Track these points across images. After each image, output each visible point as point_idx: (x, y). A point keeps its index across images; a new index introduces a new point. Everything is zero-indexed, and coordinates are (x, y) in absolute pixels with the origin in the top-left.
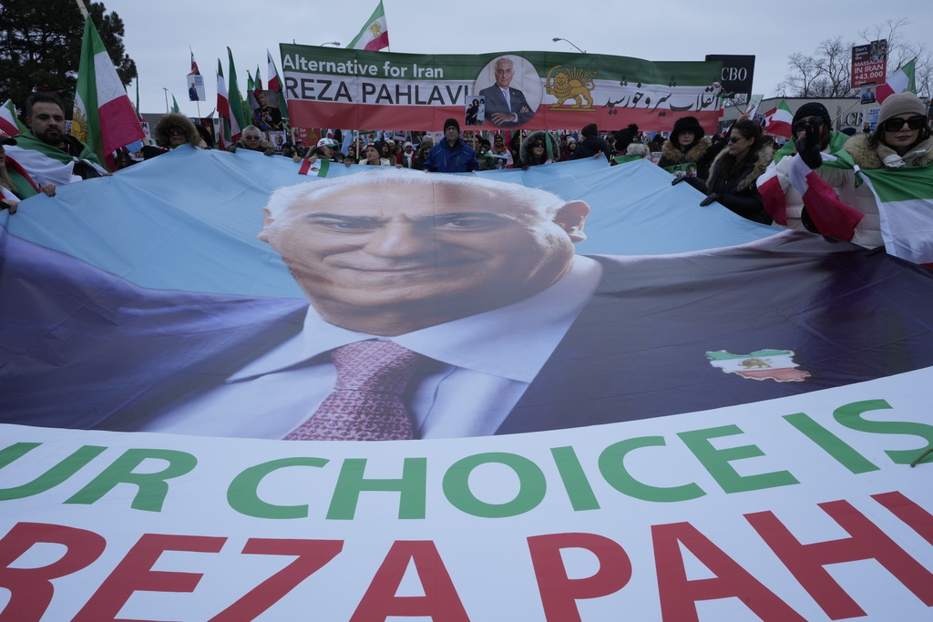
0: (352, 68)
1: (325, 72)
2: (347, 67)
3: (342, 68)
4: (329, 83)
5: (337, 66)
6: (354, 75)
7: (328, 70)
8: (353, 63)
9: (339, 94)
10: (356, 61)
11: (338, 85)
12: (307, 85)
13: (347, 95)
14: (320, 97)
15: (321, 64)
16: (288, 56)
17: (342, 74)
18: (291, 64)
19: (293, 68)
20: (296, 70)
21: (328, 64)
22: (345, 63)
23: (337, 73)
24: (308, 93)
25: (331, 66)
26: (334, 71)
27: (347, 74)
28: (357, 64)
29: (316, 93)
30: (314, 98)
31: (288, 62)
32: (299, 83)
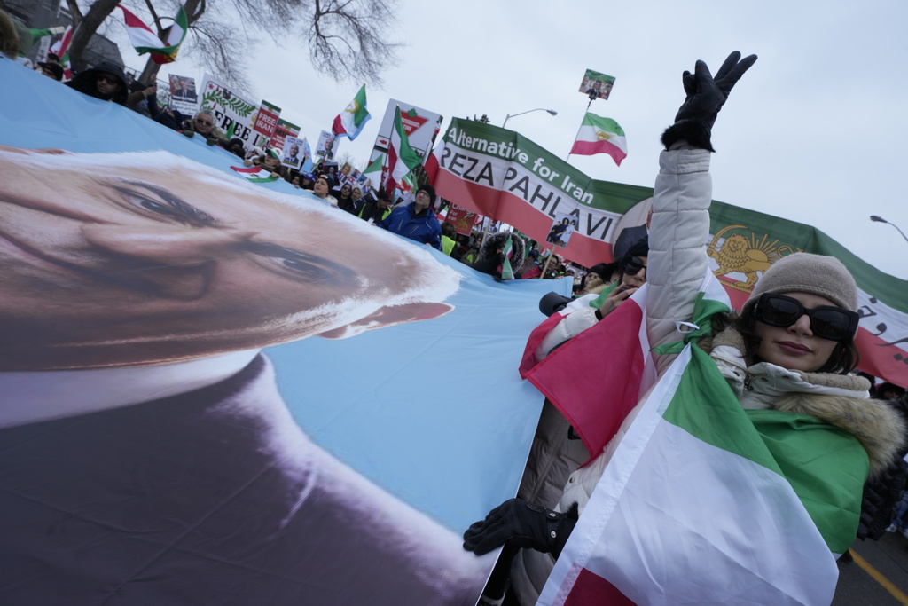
0: (505, 151)
1: (475, 150)
2: (499, 149)
3: (494, 147)
4: (476, 161)
5: (489, 145)
6: (505, 158)
7: (479, 148)
8: (507, 145)
9: (481, 176)
10: (511, 144)
11: (484, 166)
12: (459, 160)
13: (490, 178)
14: (465, 176)
15: (475, 140)
16: (454, 130)
17: (492, 155)
18: (454, 137)
19: (454, 140)
20: (455, 144)
21: (481, 141)
22: (499, 143)
23: (486, 153)
24: (455, 167)
25: (483, 144)
26: (484, 150)
27: (497, 156)
28: (512, 147)
29: (462, 171)
30: (459, 174)
31: (452, 133)
32: (453, 155)
